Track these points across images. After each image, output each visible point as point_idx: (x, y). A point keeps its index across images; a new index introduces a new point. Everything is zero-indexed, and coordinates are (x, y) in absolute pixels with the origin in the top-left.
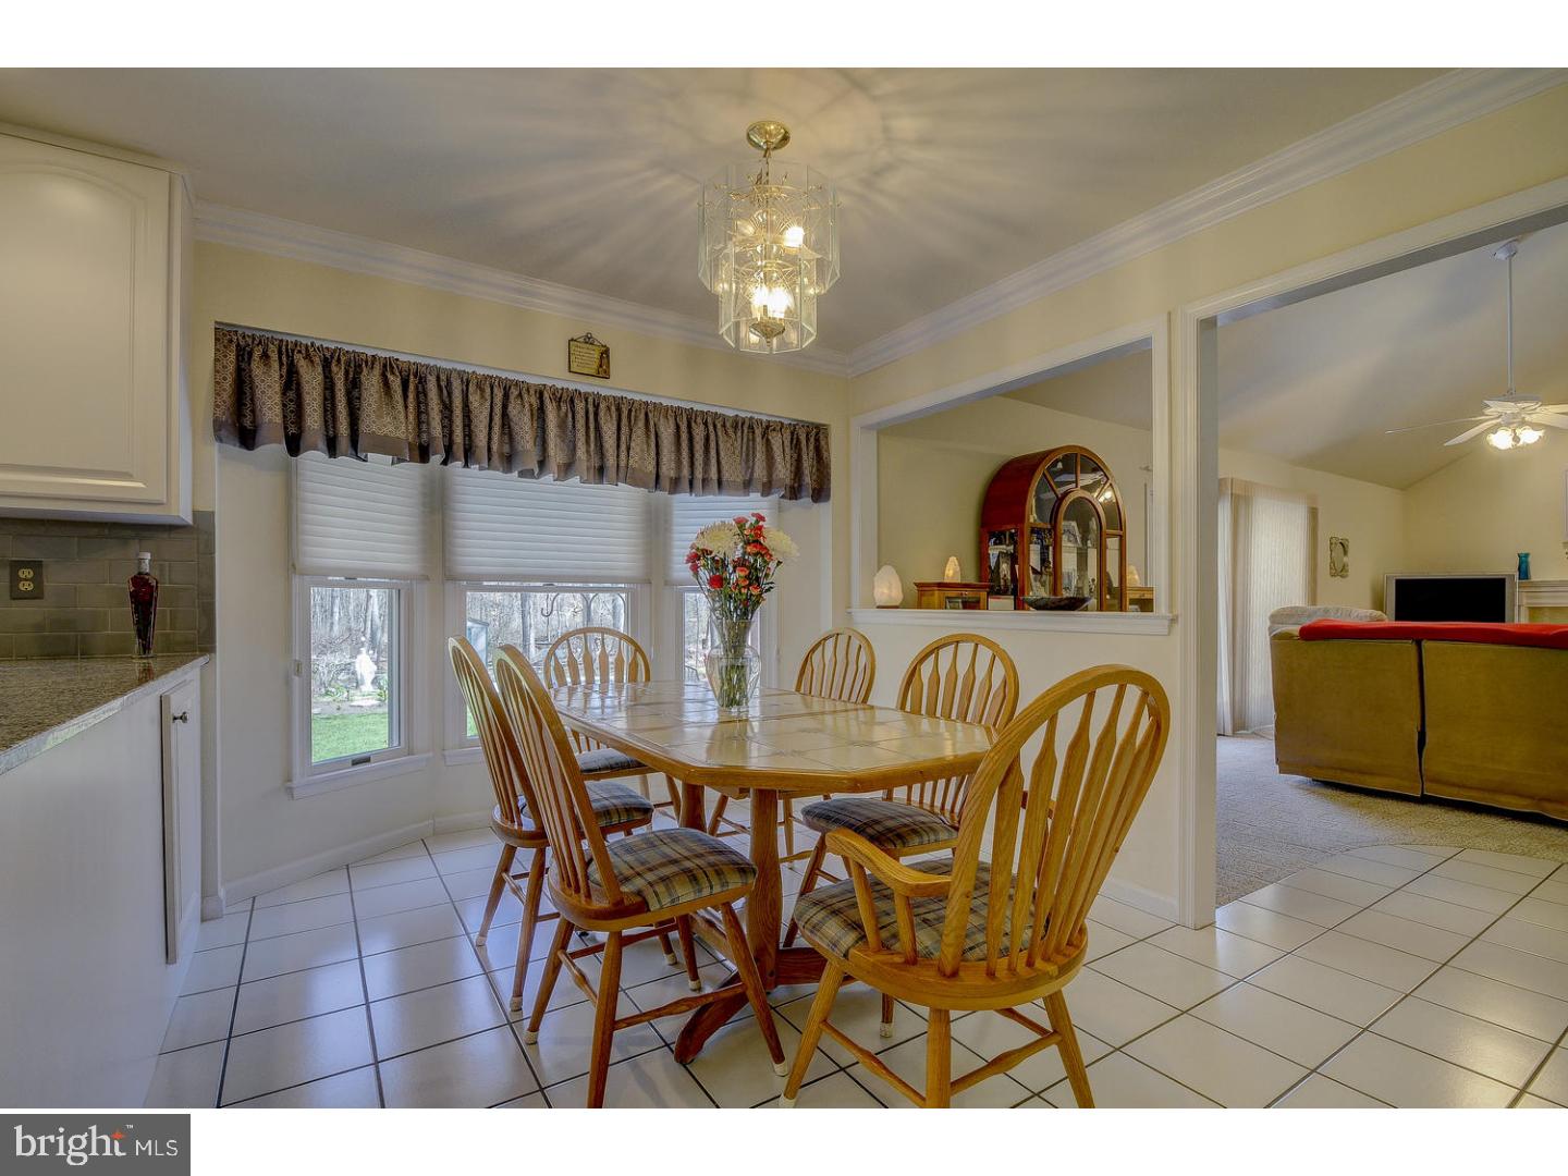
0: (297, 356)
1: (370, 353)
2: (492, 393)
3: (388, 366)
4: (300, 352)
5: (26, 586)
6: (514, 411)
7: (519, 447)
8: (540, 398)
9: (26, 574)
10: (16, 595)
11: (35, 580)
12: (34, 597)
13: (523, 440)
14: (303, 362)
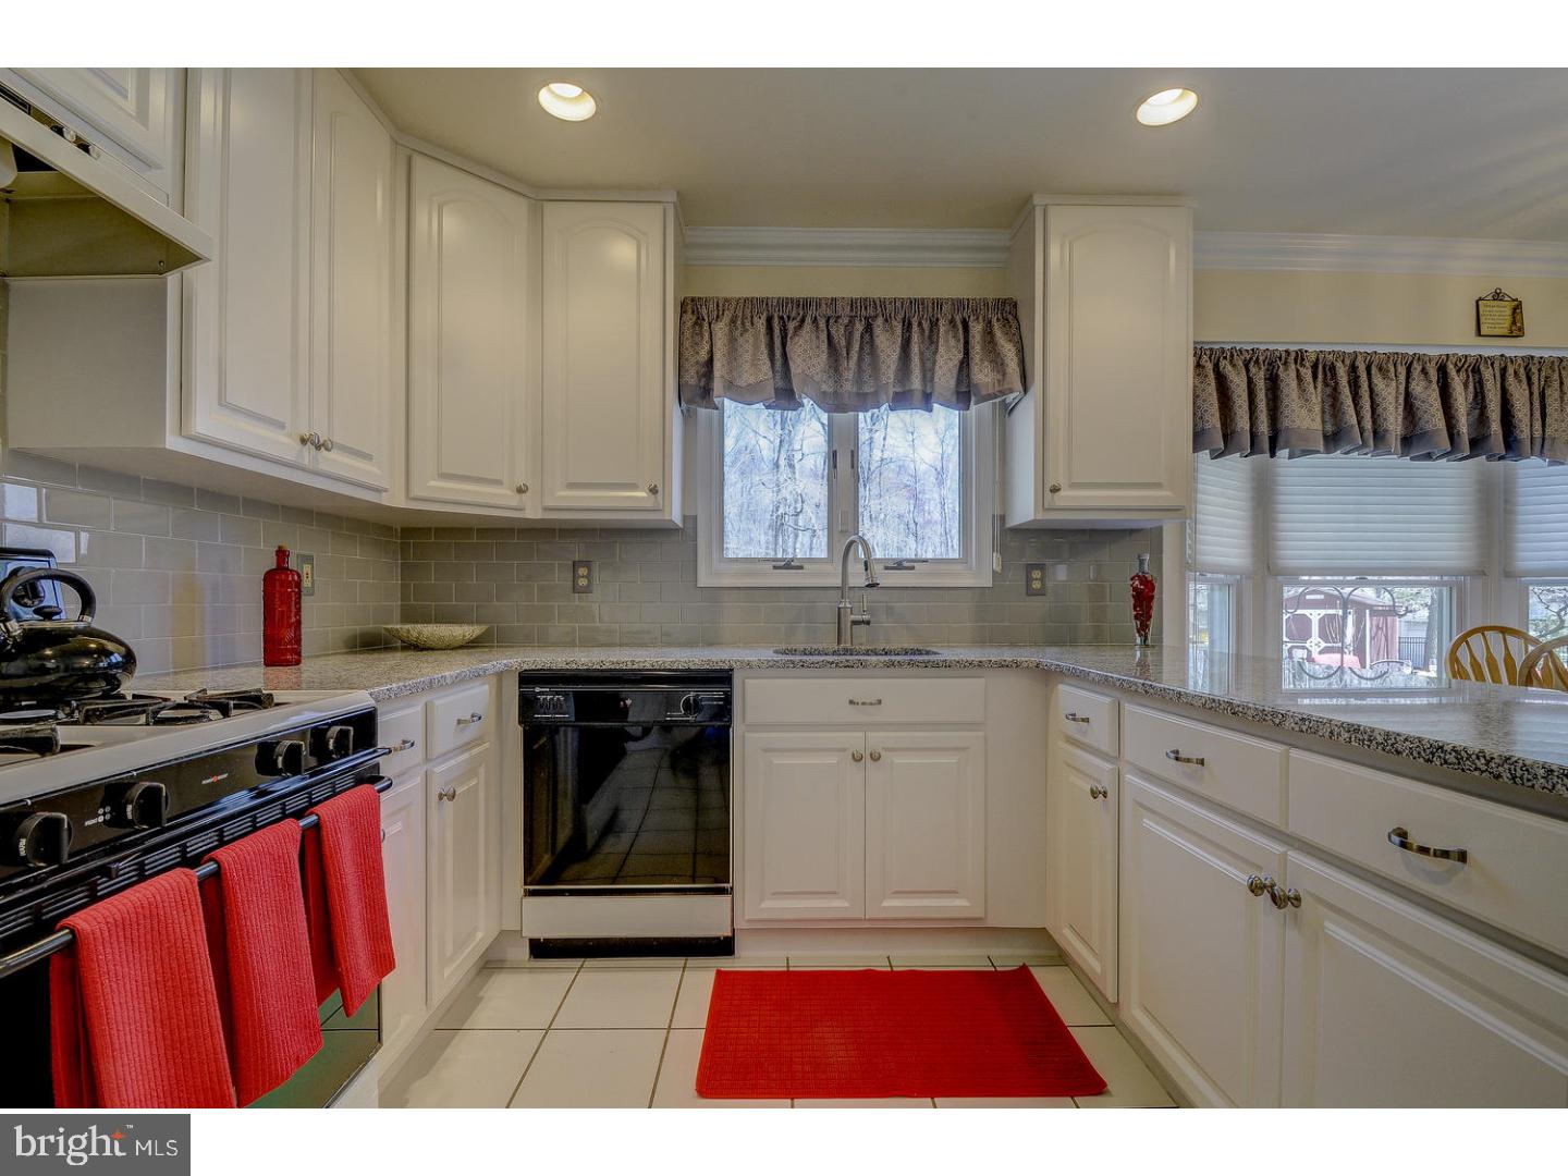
0: (1223, 363)
1: (1282, 348)
2: (1396, 371)
3: (1300, 357)
4: (1225, 358)
5: (1036, 585)
6: (1418, 387)
7: (1429, 427)
8: (1442, 370)
9: (1036, 574)
10: (1030, 592)
11: (1042, 579)
12: (1041, 593)
13: (1434, 418)
14: (1229, 367)
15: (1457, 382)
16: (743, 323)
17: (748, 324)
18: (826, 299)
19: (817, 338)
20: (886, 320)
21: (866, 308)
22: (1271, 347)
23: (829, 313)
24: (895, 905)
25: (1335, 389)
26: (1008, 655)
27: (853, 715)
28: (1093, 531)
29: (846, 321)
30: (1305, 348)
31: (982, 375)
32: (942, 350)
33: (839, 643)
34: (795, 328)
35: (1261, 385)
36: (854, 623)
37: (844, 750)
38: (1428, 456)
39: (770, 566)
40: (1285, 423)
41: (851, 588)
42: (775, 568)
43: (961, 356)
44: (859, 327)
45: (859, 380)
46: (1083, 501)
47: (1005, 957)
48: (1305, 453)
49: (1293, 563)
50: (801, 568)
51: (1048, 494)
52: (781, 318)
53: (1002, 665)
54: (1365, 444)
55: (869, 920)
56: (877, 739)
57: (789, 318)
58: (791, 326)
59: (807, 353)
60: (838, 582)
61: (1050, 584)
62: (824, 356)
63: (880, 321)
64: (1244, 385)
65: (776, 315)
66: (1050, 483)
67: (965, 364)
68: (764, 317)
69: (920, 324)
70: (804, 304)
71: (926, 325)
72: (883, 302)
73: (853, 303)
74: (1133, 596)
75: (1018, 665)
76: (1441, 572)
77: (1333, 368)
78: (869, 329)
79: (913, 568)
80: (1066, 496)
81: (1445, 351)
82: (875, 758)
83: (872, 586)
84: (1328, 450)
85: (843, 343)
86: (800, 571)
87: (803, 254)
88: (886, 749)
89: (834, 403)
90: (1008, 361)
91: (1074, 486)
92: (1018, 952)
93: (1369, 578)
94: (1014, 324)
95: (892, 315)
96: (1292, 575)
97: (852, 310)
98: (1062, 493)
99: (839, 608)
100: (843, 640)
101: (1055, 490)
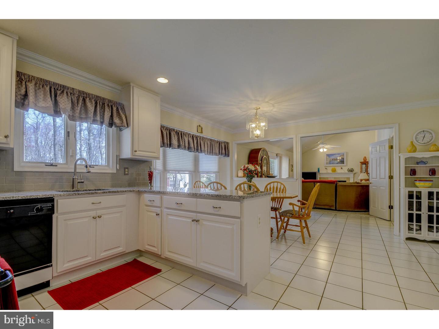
2: (187, 136)
3: (174, 130)
5: (127, 173)
6: (190, 139)
7: (191, 147)
8: (193, 136)
9: (127, 170)
10: (125, 174)
11: (128, 171)
12: (128, 174)
13: (192, 145)
14: (163, 130)
15: (195, 138)
16: (39, 86)
17: (41, 86)
18: (71, 88)
19: (68, 98)
20: (89, 99)
21: (83, 94)
22: (170, 127)
23: (71, 92)
24: (104, 255)
25: (179, 137)
26: (131, 189)
27: (94, 207)
28: (138, 161)
29: (77, 96)
30: (175, 128)
31: (116, 120)
32: (106, 112)
33: (73, 188)
34: (60, 93)
35: (168, 134)
36: (79, 182)
37: (90, 216)
38: (191, 151)
39: (44, 164)
40: (172, 142)
41: (77, 172)
42: (46, 165)
43: (110, 114)
44: (81, 99)
45: (80, 114)
46: (140, 155)
47: (129, 259)
48: (174, 148)
49: (169, 169)
50: (57, 166)
51: (134, 152)
52: (54, 88)
53: (130, 191)
54: (183, 148)
55: (97, 260)
56: (99, 213)
57: (57, 89)
58: (59, 92)
59: (64, 102)
60: (73, 171)
61: (129, 172)
62: (70, 104)
63: (88, 99)
64: (166, 134)
65: (53, 87)
66: (134, 150)
67: (112, 116)
68: (49, 86)
69: (99, 103)
70: (64, 87)
71: (101, 104)
72: (89, 94)
73: (79, 91)
74: (149, 176)
75: (134, 191)
76: (189, 171)
77: (179, 133)
78: (84, 100)
79: (94, 167)
80: (138, 153)
81: (193, 134)
82: (100, 217)
83: (89, 172)
84: (178, 149)
85: (76, 102)
86: (56, 167)
87: (58, 70)
88: (102, 215)
89: (72, 118)
90: (123, 119)
91: (139, 151)
92: (132, 257)
93: (180, 172)
94: (123, 109)
95: (91, 98)
96: (168, 171)
97: (79, 93)
98: (137, 152)
99: (73, 179)
100: (74, 188)
101: (136, 151)
